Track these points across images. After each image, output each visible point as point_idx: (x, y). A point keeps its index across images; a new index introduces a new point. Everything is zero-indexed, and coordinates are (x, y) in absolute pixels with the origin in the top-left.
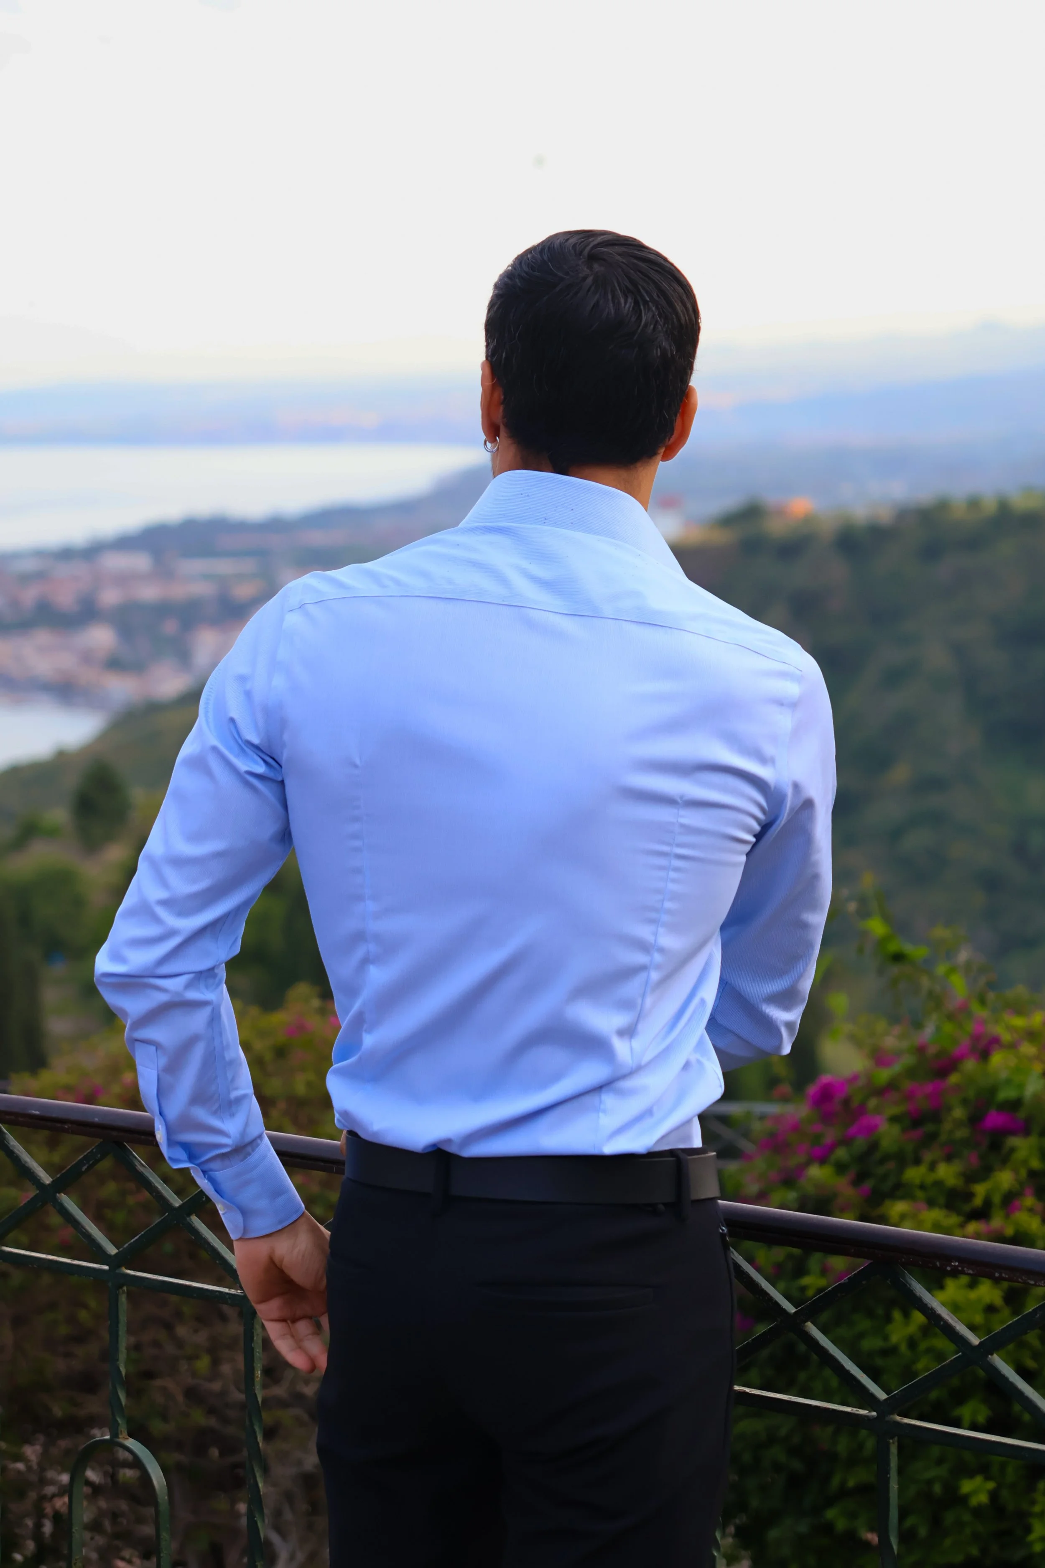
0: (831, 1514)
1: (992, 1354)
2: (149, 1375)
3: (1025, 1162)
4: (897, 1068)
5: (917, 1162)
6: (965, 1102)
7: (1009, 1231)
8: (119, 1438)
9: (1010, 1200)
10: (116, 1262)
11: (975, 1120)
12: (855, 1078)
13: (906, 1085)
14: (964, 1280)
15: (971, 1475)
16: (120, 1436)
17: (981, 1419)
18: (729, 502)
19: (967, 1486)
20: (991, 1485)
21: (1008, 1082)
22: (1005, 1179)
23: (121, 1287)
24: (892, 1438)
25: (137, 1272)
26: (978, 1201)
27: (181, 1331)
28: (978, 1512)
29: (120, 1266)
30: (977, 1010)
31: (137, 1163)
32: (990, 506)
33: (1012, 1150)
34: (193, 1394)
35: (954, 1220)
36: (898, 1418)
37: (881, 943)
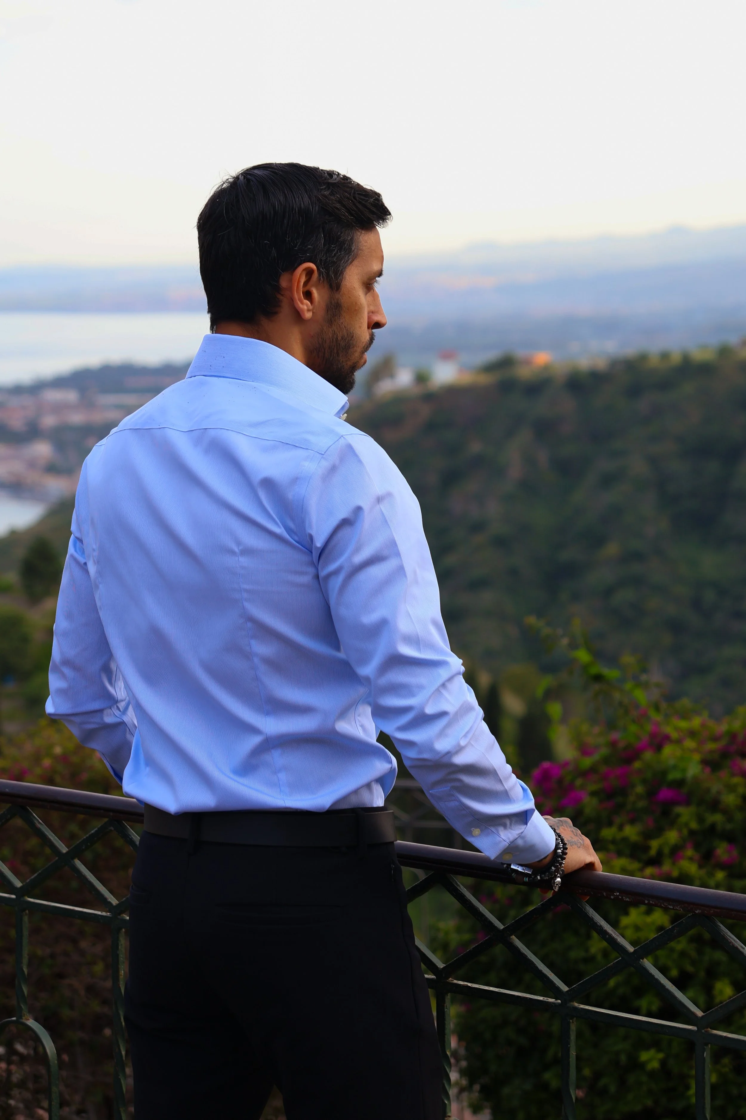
0: (547, 1076)
1: (643, 959)
2: (61, 976)
3: (686, 825)
4: (596, 757)
5: (610, 824)
6: (644, 781)
7: (675, 873)
8: (22, 1019)
9: (676, 852)
10: (20, 893)
11: (651, 794)
12: (566, 764)
13: (603, 769)
14: (643, 908)
15: (647, 1048)
16: (24, 1018)
17: (654, 1008)
18: (491, 355)
19: (644, 1056)
20: (661, 1056)
21: (675, 767)
22: (672, 836)
23: (24, 910)
24: (572, 1019)
25: (36, 900)
26: (653, 852)
27: (84, 944)
28: (652, 1075)
29: (23, 896)
30: (654, 715)
31: (36, 822)
32: (676, 358)
33: (678, 816)
34: (91, 990)
35: (635, 865)
36: (576, 1004)
37: (585, 668)
